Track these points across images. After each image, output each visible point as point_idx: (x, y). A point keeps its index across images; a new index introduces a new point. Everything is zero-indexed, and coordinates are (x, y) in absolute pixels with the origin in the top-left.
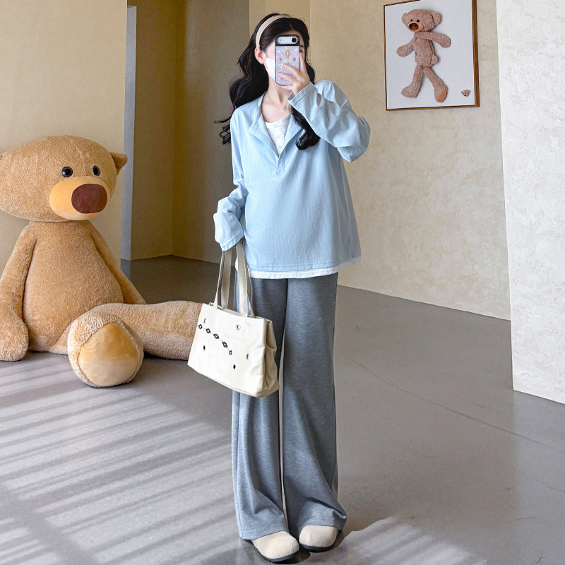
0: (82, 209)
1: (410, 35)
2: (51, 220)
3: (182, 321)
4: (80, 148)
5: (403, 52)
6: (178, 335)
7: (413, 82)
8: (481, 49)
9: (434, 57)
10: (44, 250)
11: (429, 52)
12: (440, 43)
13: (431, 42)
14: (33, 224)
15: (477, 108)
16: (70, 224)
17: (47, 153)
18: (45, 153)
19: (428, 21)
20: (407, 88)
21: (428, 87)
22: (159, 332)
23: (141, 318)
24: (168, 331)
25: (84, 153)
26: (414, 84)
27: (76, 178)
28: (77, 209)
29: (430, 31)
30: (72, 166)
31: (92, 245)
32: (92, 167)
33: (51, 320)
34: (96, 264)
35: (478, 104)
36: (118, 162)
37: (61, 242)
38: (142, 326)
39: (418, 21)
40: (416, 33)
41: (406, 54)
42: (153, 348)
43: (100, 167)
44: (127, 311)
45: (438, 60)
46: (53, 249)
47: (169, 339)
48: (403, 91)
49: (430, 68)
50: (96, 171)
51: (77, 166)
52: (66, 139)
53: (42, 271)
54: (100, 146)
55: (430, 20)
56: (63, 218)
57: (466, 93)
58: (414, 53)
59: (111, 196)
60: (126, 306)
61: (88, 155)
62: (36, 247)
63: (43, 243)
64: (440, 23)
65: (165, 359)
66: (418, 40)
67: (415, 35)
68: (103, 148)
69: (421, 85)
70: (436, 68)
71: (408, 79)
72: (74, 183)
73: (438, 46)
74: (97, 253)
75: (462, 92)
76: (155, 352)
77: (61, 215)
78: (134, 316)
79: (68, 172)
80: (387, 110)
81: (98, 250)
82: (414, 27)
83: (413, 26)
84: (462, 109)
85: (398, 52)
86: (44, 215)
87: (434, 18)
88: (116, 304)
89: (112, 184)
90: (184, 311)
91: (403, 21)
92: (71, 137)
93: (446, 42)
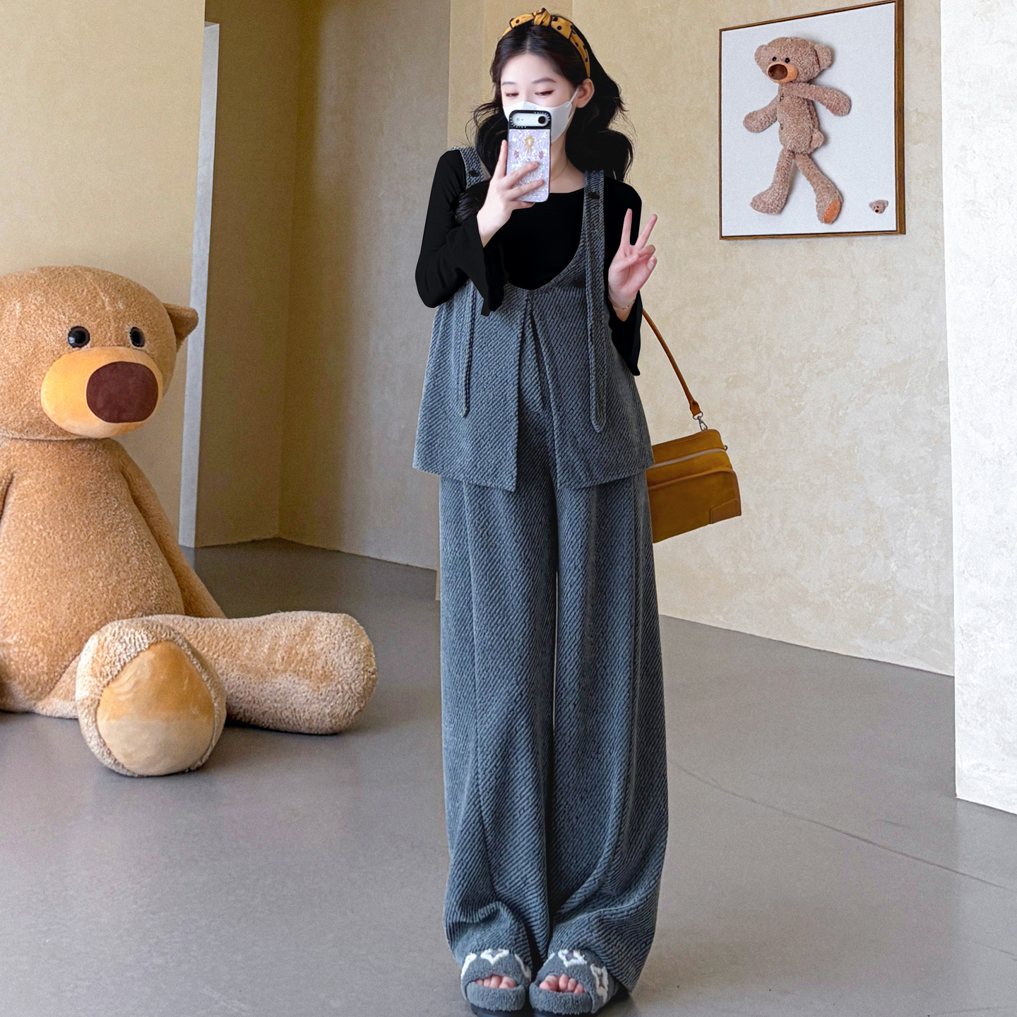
0: (107, 414)
1: (771, 89)
2: (42, 437)
3: (304, 649)
4: (106, 292)
5: (757, 123)
6: (296, 679)
7: (775, 182)
8: (910, 119)
9: (816, 135)
10: (27, 496)
11: (807, 124)
12: (828, 107)
13: (811, 104)
14: (6, 444)
15: (900, 237)
16: (80, 446)
17: (39, 298)
18: (35, 299)
19: (808, 60)
20: (762, 194)
21: (804, 192)
22: (257, 672)
23: (222, 643)
24: (276, 671)
25: (114, 300)
26: (776, 186)
27: (95, 349)
28: (98, 412)
29: (810, 82)
30: (90, 325)
31: (125, 491)
32: (128, 329)
33: (40, 644)
34: (132, 531)
35: (901, 228)
36: (181, 324)
37: (62, 481)
38: (223, 661)
39: (787, 60)
40: (782, 84)
41: (763, 127)
42: (242, 706)
43: (144, 330)
44: (192, 629)
45: (826, 140)
46: (45, 495)
47: (278, 687)
48: (754, 200)
49: (810, 156)
50: (137, 338)
51: (99, 325)
52: (77, 273)
53: (23, 541)
54: (144, 290)
55: (814, 59)
56: (66, 433)
57: (879, 207)
58: (776, 125)
59: (165, 391)
60: (190, 621)
61: (121, 305)
62: (12, 488)
63: (25, 483)
64: (830, 66)
65: (268, 729)
66: (787, 99)
67: (780, 90)
68: (150, 294)
69: (790, 191)
70: (820, 157)
71: (764, 178)
72: (93, 358)
73: (824, 113)
74: (136, 508)
75: (871, 205)
76: (247, 714)
77: (63, 425)
78: (206, 639)
79: (80, 337)
80: (722, 237)
81: (137, 501)
82: (778, 72)
83: (776, 71)
84: (871, 238)
85: (745, 122)
86: (30, 425)
87: (821, 57)
88: (172, 617)
89: (168, 366)
90: (308, 629)
91: (758, 57)
92: (89, 270)
93: (842, 105)
